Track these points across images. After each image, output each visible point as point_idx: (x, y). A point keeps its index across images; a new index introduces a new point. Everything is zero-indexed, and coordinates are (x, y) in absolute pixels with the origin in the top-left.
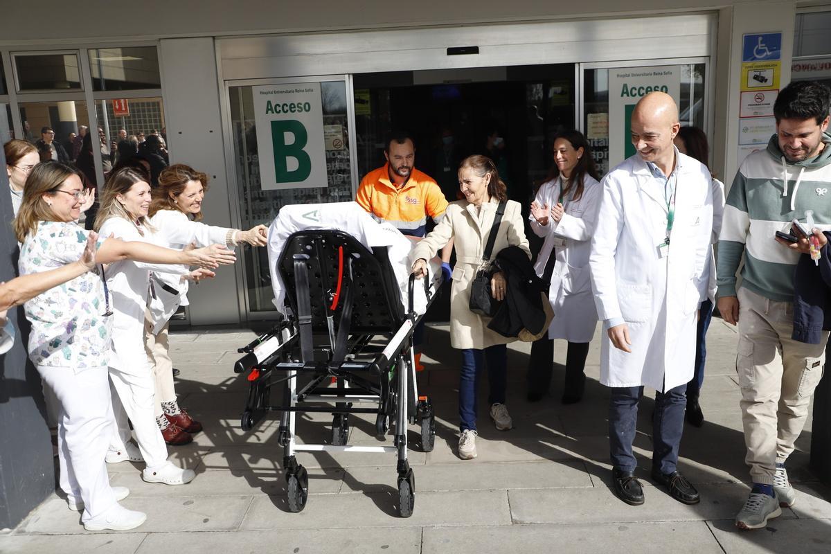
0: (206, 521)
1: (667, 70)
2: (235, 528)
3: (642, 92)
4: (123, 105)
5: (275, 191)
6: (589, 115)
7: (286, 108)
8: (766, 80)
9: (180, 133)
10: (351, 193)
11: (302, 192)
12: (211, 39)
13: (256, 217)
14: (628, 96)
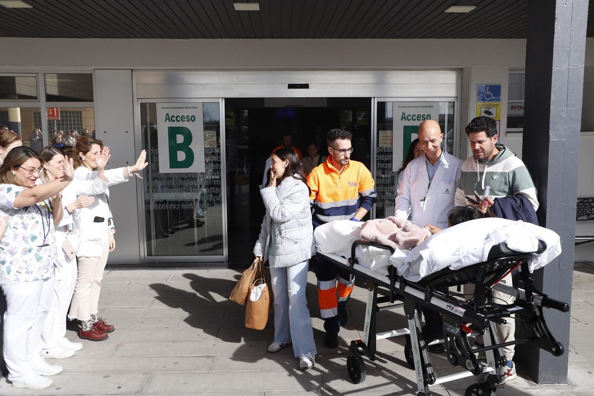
0: (119, 388)
1: (430, 104)
2: (139, 392)
3: (414, 118)
4: (55, 112)
5: (168, 174)
6: (380, 132)
7: (178, 119)
8: (492, 114)
9: (105, 132)
10: (220, 177)
11: (187, 175)
12: (130, 71)
13: (155, 191)
14: (405, 120)
